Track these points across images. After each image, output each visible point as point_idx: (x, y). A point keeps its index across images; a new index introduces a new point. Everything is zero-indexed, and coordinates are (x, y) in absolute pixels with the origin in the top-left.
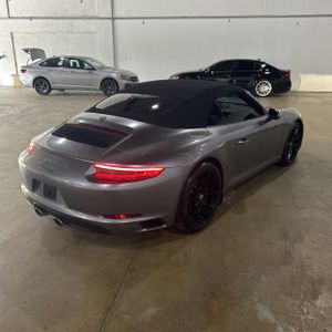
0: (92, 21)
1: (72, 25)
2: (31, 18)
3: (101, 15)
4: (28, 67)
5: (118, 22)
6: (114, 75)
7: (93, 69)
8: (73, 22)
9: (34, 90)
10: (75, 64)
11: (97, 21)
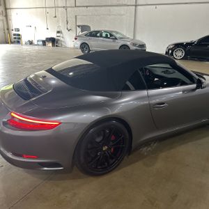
0: (122, 7)
1: (110, 10)
2: (87, 7)
3: (129, 4)
4: (79, 36)
5: (139, 7)
6: (128, 43)
7: (116, 39)
8: (111, 8)
9: (80, 50)
10: (107, 35)
11: (126, 7)
